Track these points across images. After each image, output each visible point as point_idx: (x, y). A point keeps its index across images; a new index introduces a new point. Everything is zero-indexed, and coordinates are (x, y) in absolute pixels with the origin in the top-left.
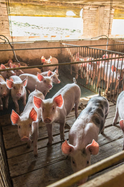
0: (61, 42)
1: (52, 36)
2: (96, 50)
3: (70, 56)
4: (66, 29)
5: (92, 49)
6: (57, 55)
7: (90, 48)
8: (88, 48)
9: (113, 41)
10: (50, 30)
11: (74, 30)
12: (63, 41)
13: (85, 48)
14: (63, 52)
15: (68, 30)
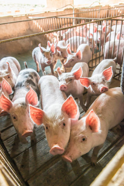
0: (27, 16)
1: (16, 11)
2: (65, 19)
3: (40, 29)
4: (28, 5)
5: (62, 18)
6: (26, 30)
7: (59, 18)
8: (57, 18)
9: (77, 10)
10: (11, 7)
11: (36, 5)
12: (29, 15)
13: (54, 18)
14: (31, 26)
15: (30, 5)
